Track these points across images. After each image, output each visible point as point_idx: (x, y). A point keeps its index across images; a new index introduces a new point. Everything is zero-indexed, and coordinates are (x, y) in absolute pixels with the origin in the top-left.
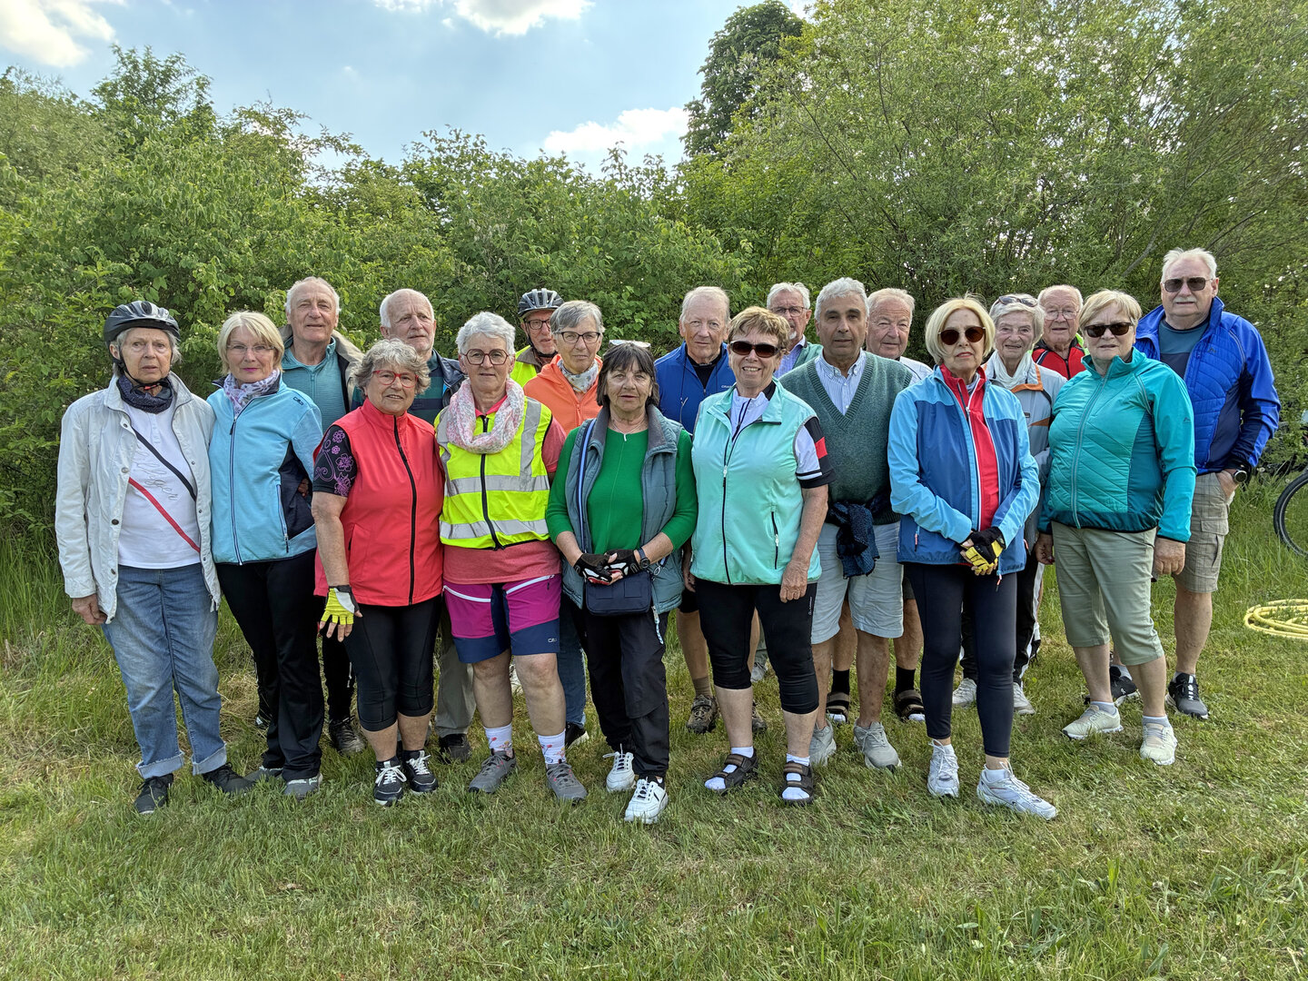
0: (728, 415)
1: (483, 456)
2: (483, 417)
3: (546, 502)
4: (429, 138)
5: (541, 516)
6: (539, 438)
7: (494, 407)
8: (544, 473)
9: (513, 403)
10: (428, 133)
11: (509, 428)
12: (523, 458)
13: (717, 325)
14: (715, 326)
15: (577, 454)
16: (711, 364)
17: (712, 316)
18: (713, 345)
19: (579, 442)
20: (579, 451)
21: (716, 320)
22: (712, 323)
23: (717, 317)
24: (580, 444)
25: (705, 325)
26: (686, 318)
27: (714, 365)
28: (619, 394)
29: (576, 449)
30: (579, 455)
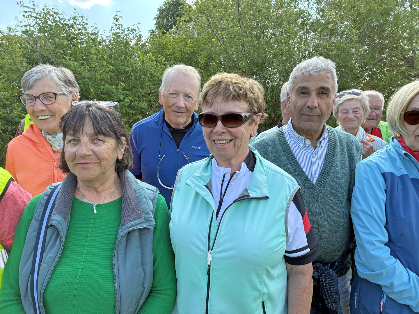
0: (207, 186)
13: (192, 98)
14: (190, 98)
15: (35, 231)
16: (184, 129)
17: (188, 90)
18: (188, 114)
19: (39, 216)
20: (38, 227)
21: (191, 93)
22: (187, 96)
23: (192, 92)
24: (40, 218)
25: (182, 97)
26: (165, 89)
27: (187, 130)
28: (74, 161)
29: (34, 224)
30: (37, 232)
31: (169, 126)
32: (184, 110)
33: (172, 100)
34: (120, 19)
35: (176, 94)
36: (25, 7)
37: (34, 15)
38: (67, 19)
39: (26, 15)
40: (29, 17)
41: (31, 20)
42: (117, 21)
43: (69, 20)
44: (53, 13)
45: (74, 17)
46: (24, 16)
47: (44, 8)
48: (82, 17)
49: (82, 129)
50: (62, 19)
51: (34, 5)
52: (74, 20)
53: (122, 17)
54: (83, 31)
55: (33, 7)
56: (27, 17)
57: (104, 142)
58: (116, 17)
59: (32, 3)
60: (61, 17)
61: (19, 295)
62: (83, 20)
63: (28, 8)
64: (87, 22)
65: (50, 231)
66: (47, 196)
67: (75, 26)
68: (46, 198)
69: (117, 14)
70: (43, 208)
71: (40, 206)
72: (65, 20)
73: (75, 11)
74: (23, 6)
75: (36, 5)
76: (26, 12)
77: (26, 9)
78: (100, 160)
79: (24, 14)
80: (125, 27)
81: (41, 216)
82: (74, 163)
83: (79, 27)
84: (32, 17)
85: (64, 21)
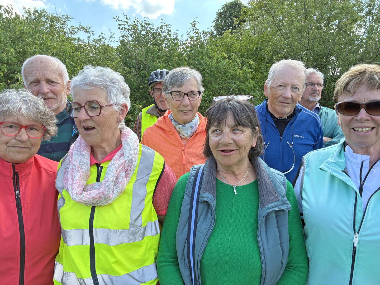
0: (345, 172)
1: (93, 209)
2: (98, 165)
3: (156, 246)
4: (116, 20)
5: (151, 261)
6: (151, 188)
7: (109, 157)
8: (155, 218)
9: (126, 154)
10: (115, 17)
11: (120, 180)
12: (133, 210)
13: (298, 89)
14: (297, 89)
15: (188, 205)
16: (287, 118)
17: (296, 82)
18: (293, 104)
19: (189, 192)
20: (190, 202)
21: (298, 85)
22: (294, 88)
23: (299, 83)
24: (190, 195)
25: (289, 89)
26: (272, 83)
27: (289, 119)
28: (217, 148)
29: (187, 199)
30: (189, 206)
31: (272, 116)
32: (289, 101)
33: (280, 92)
34: (197, 24)
35: (284, 86)
36: (120, 20)
37: (127, 26)
38: (155, 28)
39: (121, 27)
40: (123, 29)
41: (125, 32)
42: (194, 26)
43: (157, 29)
44: (145, 24)
45: (161, 26)
46: (119, 28)
47: (135, 20)
48: (167, 25)
49: (225, 121)
50: (152, 29)
51: (127, 18)
52: (161, 29)
53: (199, 23)
54: (168, 37)
55: (126, 20)
56: (121, 29)
57: (243, 131)
58: (194, 22)
59: (126, 17)
60: (151, 27)
61: (177, 258)
62: (167, 28)
63: (122, 21)
64: (170, 30)
65: (200, 206)
66: (193, 176)
67: (162, 34)
68: (193, 178)
69: (195, 20)
70: (192, 186)
71: (190, 185)
72: (153, 29)
73: (162, 21)
74: (118, 20)
75: (128, 18)
76: (120, 25)
77: (121, 23)
78: (239, 148)
79: (119, 26)
80: (201, 31)
81: (191, 193)
82: (217, 150)
83: (165, 34)
84: (125, 29)
85: (153, 31)
